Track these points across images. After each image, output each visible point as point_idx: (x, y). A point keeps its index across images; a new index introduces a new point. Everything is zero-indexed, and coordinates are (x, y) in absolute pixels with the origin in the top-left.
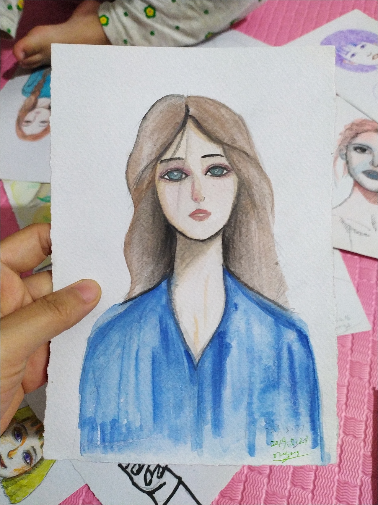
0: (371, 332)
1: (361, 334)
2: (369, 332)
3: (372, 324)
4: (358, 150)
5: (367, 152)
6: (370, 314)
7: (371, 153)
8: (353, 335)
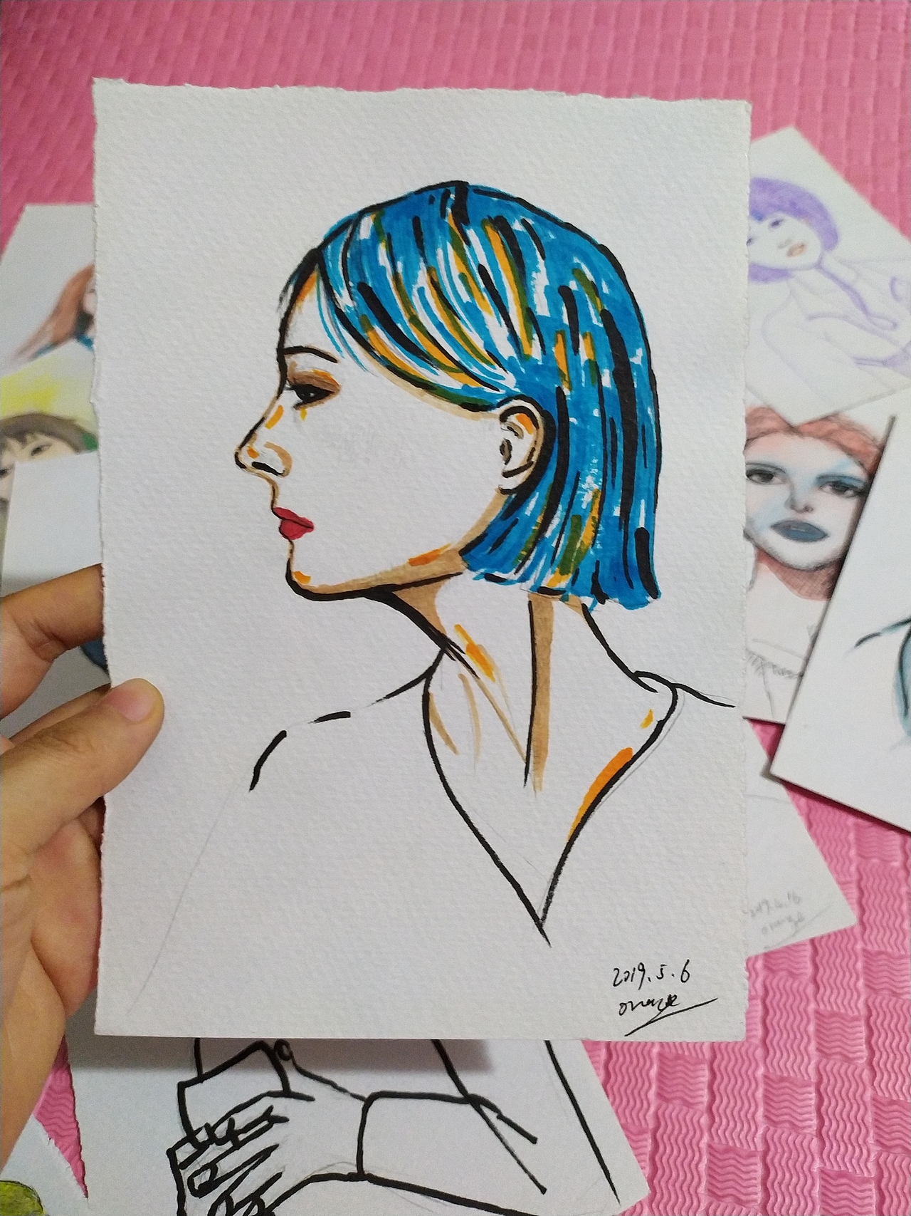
0: (858, 930)
1: (833, 937)
2: (852, 928)
3: (856, 906)
4: (755, 478)
5: (776, 479)
6: (848, 882)
7: (784, 481)
8: (812, 941)
